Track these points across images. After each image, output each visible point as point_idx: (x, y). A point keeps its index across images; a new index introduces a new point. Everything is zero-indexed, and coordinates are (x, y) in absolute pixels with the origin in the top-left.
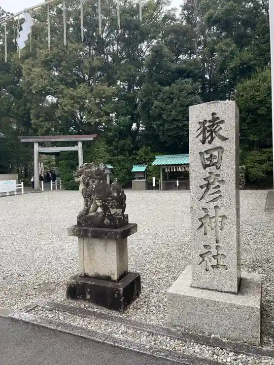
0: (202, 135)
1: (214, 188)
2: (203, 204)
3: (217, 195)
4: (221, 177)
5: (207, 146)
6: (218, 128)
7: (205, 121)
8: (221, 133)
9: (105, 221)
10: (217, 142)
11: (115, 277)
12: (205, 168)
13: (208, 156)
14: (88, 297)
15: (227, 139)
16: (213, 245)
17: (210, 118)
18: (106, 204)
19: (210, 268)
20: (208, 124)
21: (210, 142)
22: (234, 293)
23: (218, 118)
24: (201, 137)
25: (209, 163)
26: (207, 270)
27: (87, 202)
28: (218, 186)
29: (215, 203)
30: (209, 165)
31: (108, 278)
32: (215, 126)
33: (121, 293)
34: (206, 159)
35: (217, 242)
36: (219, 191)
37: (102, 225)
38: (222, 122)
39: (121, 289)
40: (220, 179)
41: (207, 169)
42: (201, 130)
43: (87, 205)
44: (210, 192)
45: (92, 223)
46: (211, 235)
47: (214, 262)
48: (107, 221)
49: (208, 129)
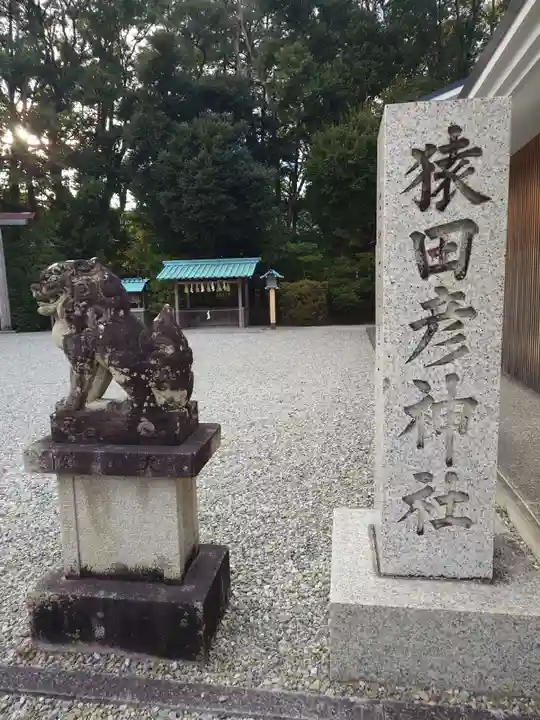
0: (419, 187)
1: (447, 329)
2: (417, 369)
3: (455, 347)
4: (468, 298)
5: (434, 218)
6: (463, 170)
7: (430, 147)
8: (472, 181)
9: (140, 427)
10: (460, 207)
11: (174, 570)
12: (425, 276)
13: (436, 243)
14: (100, 631)
15: (485, 199)
16: (439, 472)
17: (444, 139)
18: (143, 377)
19: (429, 527)
20: (436, 157)
21: (442, 207)
22: (484, 580)
23: (466, 142)
24: (417, 191)
25: (436, 261)
26: (420, 533)
27: (82, 372)
28: (459, 324)
29: (450, 368)
30: (434, 270)
31: (155, 576)
32: (458, 162)
33: (200, 614)
34: (430, 251)
35: (449, 463)
36: (461, 336)
37: (130, 437)
38: (477, 152)
39: (199, 605)
40: (464, 304)
41: (432, 278)
42: (418, 172)
43: (80, 382)
44: (436, 338)
45: (98, 433)
46: (434, 449)
47: (440, 512)
48: (145, 425)
49: (438, 169)
